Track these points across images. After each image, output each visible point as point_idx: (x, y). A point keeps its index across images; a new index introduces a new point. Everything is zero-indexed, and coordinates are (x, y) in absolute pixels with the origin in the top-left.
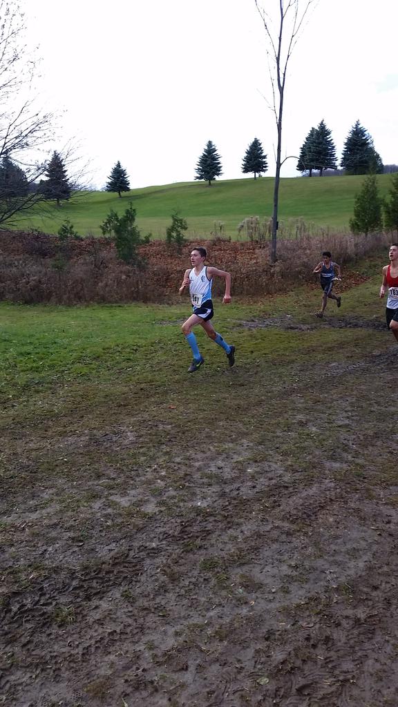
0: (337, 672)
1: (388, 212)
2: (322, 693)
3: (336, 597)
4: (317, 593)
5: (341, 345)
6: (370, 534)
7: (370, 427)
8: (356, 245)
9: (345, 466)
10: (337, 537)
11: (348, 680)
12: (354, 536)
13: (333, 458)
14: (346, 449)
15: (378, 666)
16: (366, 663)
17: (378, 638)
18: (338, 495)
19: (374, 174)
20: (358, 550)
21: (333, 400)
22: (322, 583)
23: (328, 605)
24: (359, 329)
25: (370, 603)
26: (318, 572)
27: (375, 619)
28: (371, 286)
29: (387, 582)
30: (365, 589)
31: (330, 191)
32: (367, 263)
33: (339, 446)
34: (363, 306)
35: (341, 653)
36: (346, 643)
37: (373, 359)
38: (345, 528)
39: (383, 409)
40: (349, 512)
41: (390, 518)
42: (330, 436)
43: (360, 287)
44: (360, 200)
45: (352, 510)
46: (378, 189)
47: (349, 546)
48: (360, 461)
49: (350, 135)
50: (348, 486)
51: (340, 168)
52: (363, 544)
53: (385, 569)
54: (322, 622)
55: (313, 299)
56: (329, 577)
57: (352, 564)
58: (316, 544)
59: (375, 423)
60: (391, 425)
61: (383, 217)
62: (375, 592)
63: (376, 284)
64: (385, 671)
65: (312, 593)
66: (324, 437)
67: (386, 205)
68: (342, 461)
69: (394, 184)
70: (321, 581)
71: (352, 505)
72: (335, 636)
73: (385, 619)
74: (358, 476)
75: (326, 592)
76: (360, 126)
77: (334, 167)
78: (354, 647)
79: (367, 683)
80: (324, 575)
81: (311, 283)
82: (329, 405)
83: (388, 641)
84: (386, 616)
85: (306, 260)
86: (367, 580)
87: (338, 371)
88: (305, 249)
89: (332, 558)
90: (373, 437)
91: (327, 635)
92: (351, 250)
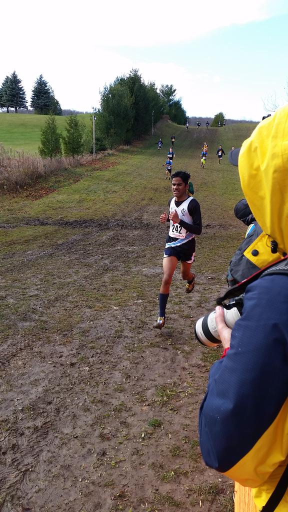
0: (21, 466)
1: (65, 144)
2: (9, 484)
3: (21, 416)
4: (7, 416)
5: (35, 238)
6: (48, 366)
7: (52, 294)
8: (44, 166)
9: (33, 324)
10: (23, 374)
11: (29, 470)
12: (36, 372)
13: (24, 319)
14: (34, 311)
15: (50, 454)
16: (42, 455)
17: (50, 436)
18: (27, 345)
19: (53, 115)
20: (38, 380)
21: (27, 278)
22: (11, 409)
23: (15, 423)
24: (49, 226)
25: (46, 414)
26: (8, 401)
27: (48, 424)
28: (57, 196)
29: (57, 398)
30: (42, 406)
31: (24, 125)
32: (53, 179)
33: (30, 310)
34: (52, 210)
35: (24, 452)
36: (27, 446)
37: (58, 247)
38: (30, 367)
39: (63, 281)
40: (33, 355)
41: (62, 353)
42: (23, 304)
43: (50, 196)
44: (45, 133)
45: (36, 353)
46: (57, 126)
47: (32, 379)
48: (44, 319)
49: (35, 85)
50: (34, 337)
51: (30, 108)
52: (42, 375)
53: (57, 389)
54: (11, 435)
55: (15, 205)
56: (16, 403)
57: (34, 390)
58: (8, 382)
59: (56, 291)
60: (67, 291)
61: (62, 147)
62: (49, 406)
63: (60, 195)
64: (54, 457)
65: (3, 417)
66: (19, 305)
67: (64, 139)
68: (31, 320)
69: (68, 124)
70: (10, 407)
71: (36, 350)
72: (20, 443)
73: (55, 423)
74: (42, 329)
75: (13, 414)
76: (43, 79)
77: (26, 107)
78: (33, 447)
79: (42, 467)
80: (13, 402)
81: (12, 193)
82: (24, 282)
83: (57, 437)
84: (56, 421)
85: (7, 175)
86: (44, 399)
87: (32, 257)
88: (6, 167)
89: (19, 390)
90: (54, 301)
91: (14, 443)
92: (41, 169)
